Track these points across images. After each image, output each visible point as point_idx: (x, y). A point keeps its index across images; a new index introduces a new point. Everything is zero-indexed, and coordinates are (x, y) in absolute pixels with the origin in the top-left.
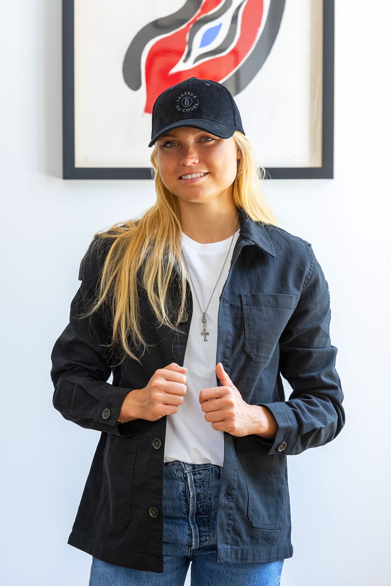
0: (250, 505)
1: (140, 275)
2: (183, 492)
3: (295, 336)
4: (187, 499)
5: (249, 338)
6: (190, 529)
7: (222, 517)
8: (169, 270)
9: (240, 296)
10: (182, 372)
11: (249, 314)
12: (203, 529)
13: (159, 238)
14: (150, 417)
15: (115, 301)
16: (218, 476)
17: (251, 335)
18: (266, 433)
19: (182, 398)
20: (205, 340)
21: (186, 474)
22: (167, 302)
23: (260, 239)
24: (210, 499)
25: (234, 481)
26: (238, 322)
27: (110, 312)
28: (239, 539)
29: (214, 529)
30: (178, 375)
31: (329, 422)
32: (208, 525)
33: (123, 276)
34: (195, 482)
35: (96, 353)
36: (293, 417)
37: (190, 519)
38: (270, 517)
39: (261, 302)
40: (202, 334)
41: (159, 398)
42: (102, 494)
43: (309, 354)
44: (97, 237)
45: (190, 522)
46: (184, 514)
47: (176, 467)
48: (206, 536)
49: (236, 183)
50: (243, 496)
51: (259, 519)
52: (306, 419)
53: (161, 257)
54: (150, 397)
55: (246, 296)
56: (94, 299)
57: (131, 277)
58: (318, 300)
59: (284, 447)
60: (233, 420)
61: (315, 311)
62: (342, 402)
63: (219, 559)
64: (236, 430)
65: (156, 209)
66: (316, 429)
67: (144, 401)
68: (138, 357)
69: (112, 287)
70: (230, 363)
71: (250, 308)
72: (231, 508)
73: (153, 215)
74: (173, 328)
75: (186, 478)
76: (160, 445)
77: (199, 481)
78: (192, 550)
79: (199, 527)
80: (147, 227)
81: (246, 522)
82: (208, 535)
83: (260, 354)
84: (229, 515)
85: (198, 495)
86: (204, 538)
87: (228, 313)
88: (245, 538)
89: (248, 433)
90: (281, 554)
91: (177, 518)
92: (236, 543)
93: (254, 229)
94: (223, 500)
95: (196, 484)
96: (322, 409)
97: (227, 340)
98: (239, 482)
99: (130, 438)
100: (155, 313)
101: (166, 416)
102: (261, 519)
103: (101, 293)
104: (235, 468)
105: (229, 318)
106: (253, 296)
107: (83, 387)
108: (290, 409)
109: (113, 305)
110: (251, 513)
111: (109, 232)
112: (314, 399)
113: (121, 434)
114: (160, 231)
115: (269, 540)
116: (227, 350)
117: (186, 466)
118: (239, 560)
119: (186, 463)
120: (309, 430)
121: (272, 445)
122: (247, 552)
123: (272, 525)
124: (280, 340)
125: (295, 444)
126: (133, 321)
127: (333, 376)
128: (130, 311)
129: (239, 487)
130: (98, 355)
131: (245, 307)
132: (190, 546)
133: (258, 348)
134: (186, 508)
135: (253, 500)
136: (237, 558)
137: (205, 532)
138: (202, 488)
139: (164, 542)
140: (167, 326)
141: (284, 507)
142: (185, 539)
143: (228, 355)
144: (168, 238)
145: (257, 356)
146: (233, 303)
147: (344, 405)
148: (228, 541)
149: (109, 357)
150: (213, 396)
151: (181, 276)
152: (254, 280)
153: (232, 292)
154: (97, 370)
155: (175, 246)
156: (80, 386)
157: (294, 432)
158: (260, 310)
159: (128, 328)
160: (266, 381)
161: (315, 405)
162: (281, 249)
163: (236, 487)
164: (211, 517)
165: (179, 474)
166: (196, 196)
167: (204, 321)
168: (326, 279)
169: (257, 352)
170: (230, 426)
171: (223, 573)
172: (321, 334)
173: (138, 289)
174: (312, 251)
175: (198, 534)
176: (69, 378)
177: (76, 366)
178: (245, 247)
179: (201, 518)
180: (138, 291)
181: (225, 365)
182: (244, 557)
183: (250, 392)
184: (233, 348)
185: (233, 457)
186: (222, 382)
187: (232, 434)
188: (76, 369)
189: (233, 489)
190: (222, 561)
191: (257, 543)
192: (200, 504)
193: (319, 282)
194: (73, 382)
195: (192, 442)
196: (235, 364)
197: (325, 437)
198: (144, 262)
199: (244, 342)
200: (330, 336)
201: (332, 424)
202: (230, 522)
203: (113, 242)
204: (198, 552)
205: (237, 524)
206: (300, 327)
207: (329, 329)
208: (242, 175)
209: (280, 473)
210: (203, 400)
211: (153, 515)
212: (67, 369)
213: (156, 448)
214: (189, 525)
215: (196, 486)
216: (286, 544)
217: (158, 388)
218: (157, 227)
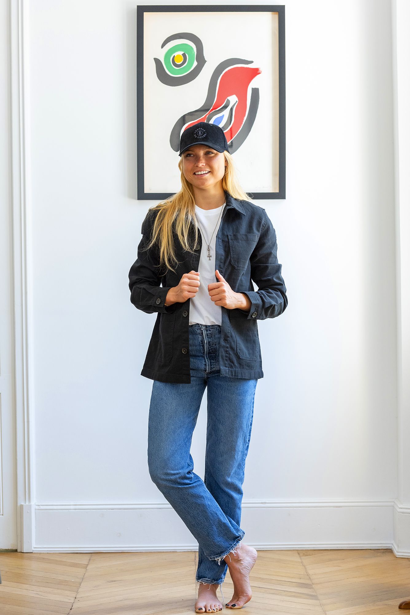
0: (238, 346)
1: (174, 226)
2: (201, 341)
3: (259, 258)
4: (203, 345)
5: (233, 257)
6: (205, 362)
7: (222, 352)
8: (188, 222)
9: (227, 236)
10: (197, 275)
11: (233, 244)
12: (212, 361)
13: (183, 207)
14: (181, 300)
15: (161, 241)
16: (220, 332)
17: (234, 255)
18: (245, 307)
19: (198, 288)
20: (210, 260)
21: (202, 331)
22: (188, 240)
23: (237, 206)
24: (216, 345)
25: (228, 333)
26: (227, 249)
27: (158, 247)
28: (233, 365)
29: (218, 361)
30: (195, 276)
31: (279, 302)
32: (215, 359)
33: (164, 228)
34: (207, 335)
35: (152, 271)
36: (260, 299)
37: (205, 356)
38: (249, 354)
39: (239, 238)
40: (208, 257)
41: (185, 288)
42: (159, 347)
43: (267, 267)
44: (150, 210)
45: (205, 358)
46: (202, 354)
47: (197, 328)
48: (214, 365)
49: (224, 179)
50: (234, 341)
51: (243, 354)
52: (267, 300)
53: (184, 216)
54: (181, 289)
55: (230, 235)
56: (150, 241)
57: (168, 228)
58: (270, 237)
59: (255, 315)
60: (225, 299)
61: (268, 244)
62: (286, 293)
63: (221, 374)
64: (227, 304)
65: (182, 192)
66: (272, 305)
67: (178, 292)
68: (174, 269)
69: (159, 234)
70: (224, 270)
71: (233, 241)
72: (227, 347)
73: (180, 195)
74: (192, 252)
75: (202, 333)
76: (187, 314)
77: (209, 335)
78: (207, 374)
79: (210, 360)
80: (177, 202)
81: (236, 355)
82: (215, 365)
83: (240, 265)
84: (227, 351)
85: (209, 342)
86: (213, 366)
87: (221, 245)
88: (236, 365)
89: (235, 307)
90: (257, 375)
91: (199, 356)
92: (231, 367)
93: (233, 201)
94: (223, 343)
95: (208, 337)
96: (275, 295)
97: (221, 258)
98: (231, 333)
99: (172, 313)
100: (182, 246)
101: (190, 298)
102: (244, 354)
103: (153, 238)
104: (229, 326)
105: (222, 247)
106: (234, 235)
107: (147, 289)
108: (258, 295)
109: (160, 243)
110: (238, 351)
111: (157, 207)
112: (271, 291)
113: (167, 312)
114: (183, 204)
115: (250, 366)
116: (221, 264)
117: (202, 326)
118: (233, 376)
119: (202, 325)
120: (268, 305)
121: (249, 314)
122: (238, 372)
123: (250, 358)
124: (250, 258)
125: (261, 314)
126: (171, 251)
127: (280, 278)
128: (169, 246)
129: (232, 336)
130: (153, 272)
131: (230, 241)
132: (206, 371)
133: (238, 262)
134: (203, 350)
135: (239, 344)
136: (232, 375)
137: (214, 363)
138: (211, 338)
139: (191, 369)
140: (188, 251)
141: (257, 349)
142: (203, 367)
143: (222, 266)
144: (188, 207)
145: (238, 266)
146: (223, 239)
147: (287, 294)
148: (227, 365)
149: (158, 272)
150: (215, 287)
151: (195, 226)
152: (235, 227)
153: (223, 234)
154: (153, 281)
155: (191, 210)
156: (144, 289)
157: (261, 307)
158: (238, 242)
159: (169, 255)
160: (244, 281)
161: (271, 293)
162: (249, 211)
163: (230, 336)
164: (217, 355)
165: (199, 331)
166: (203, 184)
167: (209, 250)
168: (274, 227)
169: (238, 264)
170: (224, 303)
171: (223, 386)
172: (272, 256)
173: (173, 234)
174: (265, 212)
175: (210, 364)
176: (138, 286)
177: (142, 279)
178: (229, 210)
179: (212, 356)
180: (173, 235)
181: (221, 272)
182: (237, 375)
183: (236, 286)
184: (225, 263)
185: (227, 319)
186: (220, 280)
187: (225, 307)
188: (142, 281)
189: (228, 337)
190: (223, 376)
191: (243, 368)
192: (210, 347)
193: (270, 228)
194: (140, 287)
195: (205, 313)
196: (226, 271)
197: (277, 311)
198: (176, 220)
199: (230, 259)
200: (278, 258)
201: (281, 303)
202: (227, 355)
203: (159, 211)
204: (210, 375)
205: (231, 356)
206: (261, 252)
207: (277, 254)
208: (228, 174)
209: (254, 331)
210: (210, 290)
211: (184, 352)
212: (137, 281)
213: (185, 316)
214: (205, 360)
215: (208, 338)
216: (259, 370)
217: (184, 283)
218: (182, 202)
